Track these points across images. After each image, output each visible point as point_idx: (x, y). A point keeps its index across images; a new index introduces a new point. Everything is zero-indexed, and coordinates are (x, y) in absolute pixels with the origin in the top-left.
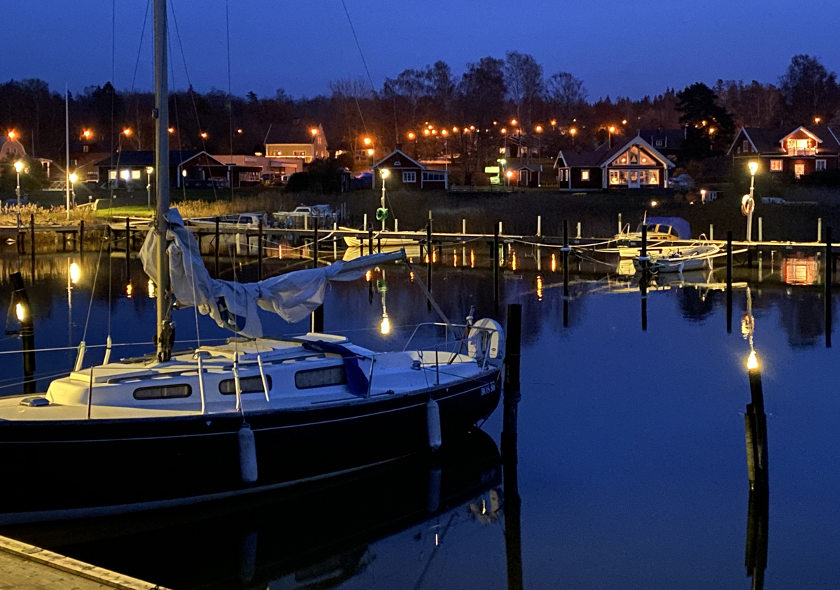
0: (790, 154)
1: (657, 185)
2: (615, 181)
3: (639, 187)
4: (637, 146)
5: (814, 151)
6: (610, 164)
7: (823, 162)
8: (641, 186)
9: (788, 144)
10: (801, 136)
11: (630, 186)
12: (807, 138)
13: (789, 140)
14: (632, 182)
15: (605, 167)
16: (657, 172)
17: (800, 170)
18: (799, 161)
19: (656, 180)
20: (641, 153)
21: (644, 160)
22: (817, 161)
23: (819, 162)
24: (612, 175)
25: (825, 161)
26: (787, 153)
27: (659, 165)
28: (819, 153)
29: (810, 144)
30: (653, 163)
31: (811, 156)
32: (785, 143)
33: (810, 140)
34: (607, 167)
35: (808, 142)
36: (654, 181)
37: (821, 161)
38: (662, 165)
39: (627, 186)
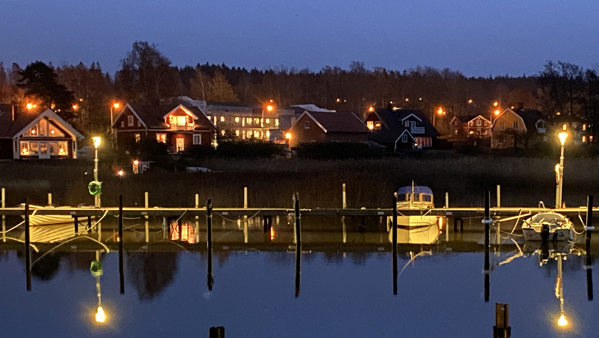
0: (174, 129)
1: (66, 156)
2: (25, 152)
3: (49, 158)
4: (46, 118)
5: (192, 126)
6: (21, 136)
7: (198, 136)
8: (51, 157)
9: (170, 119)
10: (180, 113)
11: (40, 157)
12: (185, 114)
13: (171, 116)
14: (42, 152)
15: (17, 138)
16: (66, 144)
17: (180, 143)
18: (180, 135)
19: (65, 151)
20: (51, 126)
21: (54, 132)
22: (194, 135)
23: (195, 137)
24: (23, 146)
25: (200, 135)
26: (170, 128)
27: (67, 137)
28: (196, 129)
29: (187, 120)
30: (62, 135)
31: (190, 131)
32: (168, 119)
33: (187, 117)
34: (19, 138)
35: (186, 119)
36: (63, 152)
37: (197, 135)
38: (70, 137)
39: (38, 157)
